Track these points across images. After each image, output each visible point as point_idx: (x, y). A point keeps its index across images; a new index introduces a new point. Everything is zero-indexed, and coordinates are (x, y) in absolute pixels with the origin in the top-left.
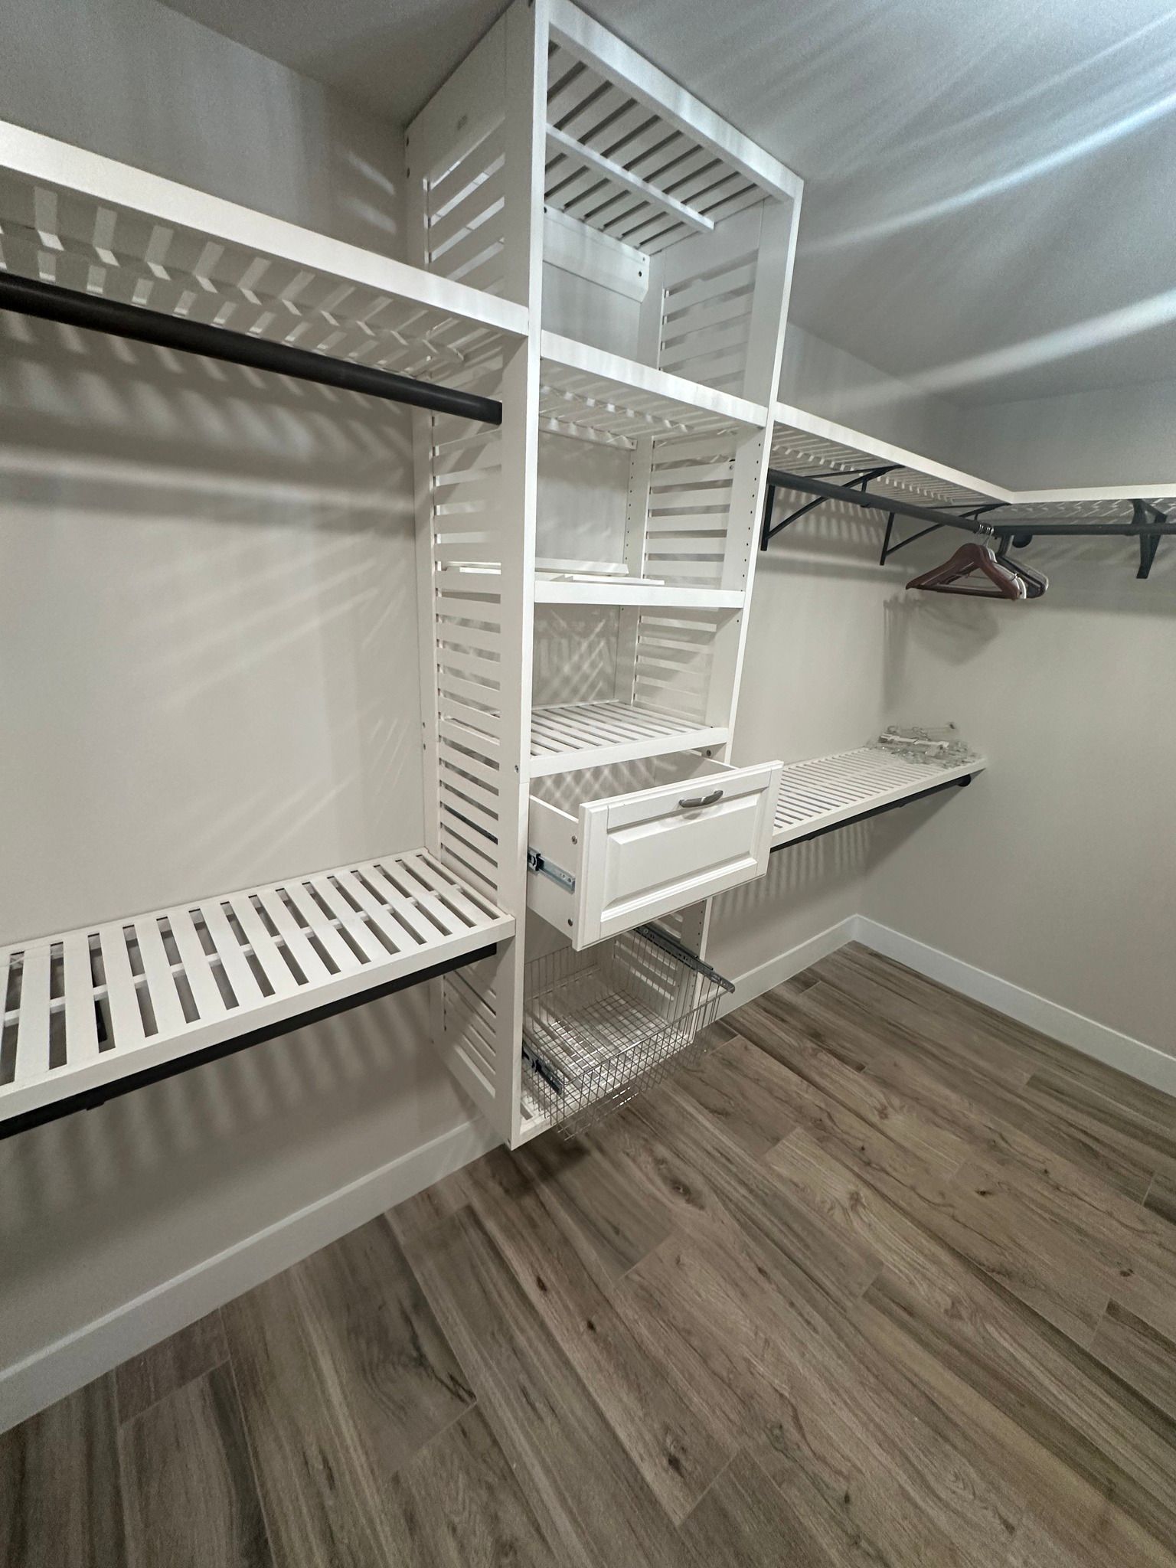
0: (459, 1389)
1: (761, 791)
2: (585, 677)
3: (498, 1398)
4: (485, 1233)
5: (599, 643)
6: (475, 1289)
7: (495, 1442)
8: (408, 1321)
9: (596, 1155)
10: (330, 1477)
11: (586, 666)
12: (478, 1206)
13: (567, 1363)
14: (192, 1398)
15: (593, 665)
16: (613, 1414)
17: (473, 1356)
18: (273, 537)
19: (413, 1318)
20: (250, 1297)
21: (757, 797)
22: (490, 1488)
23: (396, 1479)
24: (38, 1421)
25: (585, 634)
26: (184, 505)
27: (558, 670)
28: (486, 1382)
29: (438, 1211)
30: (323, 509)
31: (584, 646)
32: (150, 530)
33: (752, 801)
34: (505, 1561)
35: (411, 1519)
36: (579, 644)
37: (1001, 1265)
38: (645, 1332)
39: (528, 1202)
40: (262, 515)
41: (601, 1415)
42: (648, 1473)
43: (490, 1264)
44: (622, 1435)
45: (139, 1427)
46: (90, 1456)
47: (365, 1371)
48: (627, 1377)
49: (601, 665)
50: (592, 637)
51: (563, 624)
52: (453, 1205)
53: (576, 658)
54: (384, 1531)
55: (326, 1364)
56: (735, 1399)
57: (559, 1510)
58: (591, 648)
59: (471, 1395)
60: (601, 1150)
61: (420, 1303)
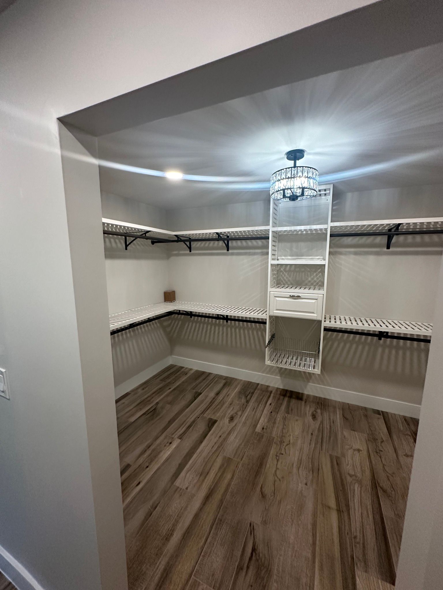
0: (248, 402)
1: (317, 299)
2: (315, 281)
3: (250, 406)
4: (270, 395)
5: (319, 274)
6: (261, 397)
7: (245, 408)
8: (249, 393)
9: (303, 402)
10: (228, 395)
11: (315, 279)
12: (273, 392)
13: (263, 411)
14: (224, 381)
15: (318, 279)
16: (262, 419)
17: (253, 401)
18: (255, 257)
19: (250, 394)
20: (236, 379)
21: (315, 300)
22: (240, 410)
23: (233, 401)
24: (212, 373)
25: (315, 272)
26: (245, 254)
27: (307, 279)
28: (251, 404)
29: (267, 388)
30: (262, 252)
31: (315, 274)
32: (241, 257)
33: (314, 301)
34: (235, 414)
35: (231, 404)
36: (313, 274)
37: (386, 490)
38: (279, 419)
39: (282, 397)
40: (254, 254)
41: (260, 418)
42: (258, 426)
43: (266, 398)
44: (260, 421)
45: (218, 380)
46: (213, 378)
47: (240, 393)
48: (269, 419)
49: (320, 279)
50: (317, 272)
51: (309, 269)
52: (270, 389)
53: (312, 277)
54: (227, 403)
55: (237, 389)
56: (281, 435)
57: (245, 417)
58: (317, 275)
59: (248, 403)
60: (305, 402)
61: (253, 393)
